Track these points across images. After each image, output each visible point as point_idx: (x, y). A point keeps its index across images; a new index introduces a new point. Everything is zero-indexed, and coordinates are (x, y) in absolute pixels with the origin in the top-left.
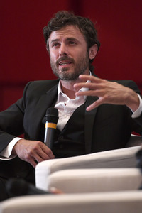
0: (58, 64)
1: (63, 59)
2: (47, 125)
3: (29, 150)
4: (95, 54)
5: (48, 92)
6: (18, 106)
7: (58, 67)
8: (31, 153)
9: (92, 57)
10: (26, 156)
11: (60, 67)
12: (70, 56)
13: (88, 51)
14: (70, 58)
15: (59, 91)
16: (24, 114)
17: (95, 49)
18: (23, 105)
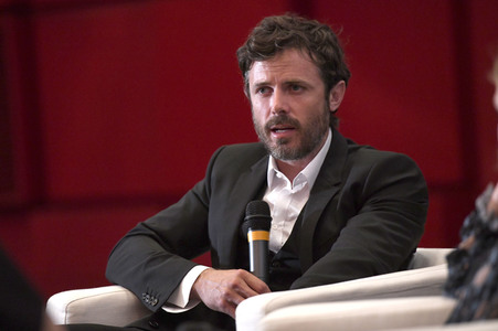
0: (269, 130)
1: (278, 122)
2: (251, 236)
3: (224, 290)
4: (340, 99)
5: (253, 168)
6: (196, 195)
7: (268, 134)
8: (227, 295)
9: (334, 106)
10: (219, 302)
11: (274, 136)
12: (292, 115)
13: (327, 98)
14: (291, 120)
15: (271, 166)
16: (208, 209)
17: (340, 90)
18: (207, 194)
